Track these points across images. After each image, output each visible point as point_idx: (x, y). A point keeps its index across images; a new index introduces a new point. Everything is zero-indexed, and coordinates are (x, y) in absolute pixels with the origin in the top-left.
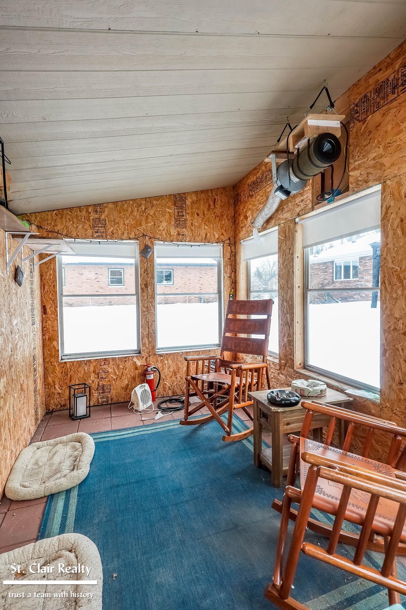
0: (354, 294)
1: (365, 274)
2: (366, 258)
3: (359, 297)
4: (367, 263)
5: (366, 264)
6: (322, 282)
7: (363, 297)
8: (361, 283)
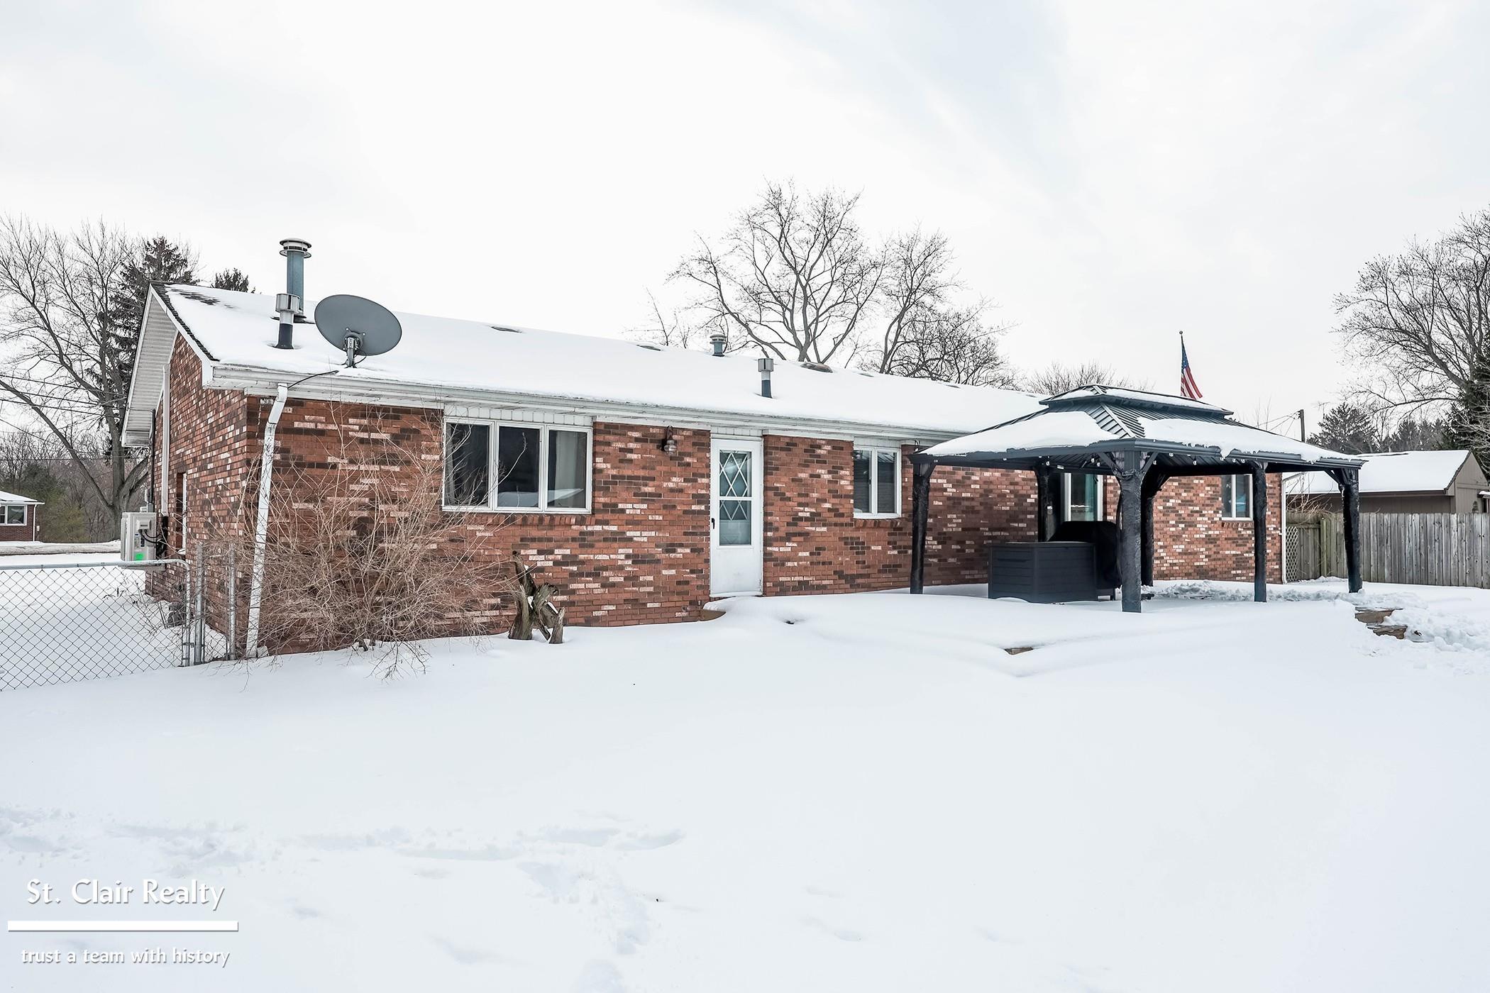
0: (572, 574)
1: (624, 495)
2: (630, 434)
3: (596, 585)
4: (631, 451)
5: (629, 456)
6: (365, 514)
7: (613, 585)
8: (606, 528)
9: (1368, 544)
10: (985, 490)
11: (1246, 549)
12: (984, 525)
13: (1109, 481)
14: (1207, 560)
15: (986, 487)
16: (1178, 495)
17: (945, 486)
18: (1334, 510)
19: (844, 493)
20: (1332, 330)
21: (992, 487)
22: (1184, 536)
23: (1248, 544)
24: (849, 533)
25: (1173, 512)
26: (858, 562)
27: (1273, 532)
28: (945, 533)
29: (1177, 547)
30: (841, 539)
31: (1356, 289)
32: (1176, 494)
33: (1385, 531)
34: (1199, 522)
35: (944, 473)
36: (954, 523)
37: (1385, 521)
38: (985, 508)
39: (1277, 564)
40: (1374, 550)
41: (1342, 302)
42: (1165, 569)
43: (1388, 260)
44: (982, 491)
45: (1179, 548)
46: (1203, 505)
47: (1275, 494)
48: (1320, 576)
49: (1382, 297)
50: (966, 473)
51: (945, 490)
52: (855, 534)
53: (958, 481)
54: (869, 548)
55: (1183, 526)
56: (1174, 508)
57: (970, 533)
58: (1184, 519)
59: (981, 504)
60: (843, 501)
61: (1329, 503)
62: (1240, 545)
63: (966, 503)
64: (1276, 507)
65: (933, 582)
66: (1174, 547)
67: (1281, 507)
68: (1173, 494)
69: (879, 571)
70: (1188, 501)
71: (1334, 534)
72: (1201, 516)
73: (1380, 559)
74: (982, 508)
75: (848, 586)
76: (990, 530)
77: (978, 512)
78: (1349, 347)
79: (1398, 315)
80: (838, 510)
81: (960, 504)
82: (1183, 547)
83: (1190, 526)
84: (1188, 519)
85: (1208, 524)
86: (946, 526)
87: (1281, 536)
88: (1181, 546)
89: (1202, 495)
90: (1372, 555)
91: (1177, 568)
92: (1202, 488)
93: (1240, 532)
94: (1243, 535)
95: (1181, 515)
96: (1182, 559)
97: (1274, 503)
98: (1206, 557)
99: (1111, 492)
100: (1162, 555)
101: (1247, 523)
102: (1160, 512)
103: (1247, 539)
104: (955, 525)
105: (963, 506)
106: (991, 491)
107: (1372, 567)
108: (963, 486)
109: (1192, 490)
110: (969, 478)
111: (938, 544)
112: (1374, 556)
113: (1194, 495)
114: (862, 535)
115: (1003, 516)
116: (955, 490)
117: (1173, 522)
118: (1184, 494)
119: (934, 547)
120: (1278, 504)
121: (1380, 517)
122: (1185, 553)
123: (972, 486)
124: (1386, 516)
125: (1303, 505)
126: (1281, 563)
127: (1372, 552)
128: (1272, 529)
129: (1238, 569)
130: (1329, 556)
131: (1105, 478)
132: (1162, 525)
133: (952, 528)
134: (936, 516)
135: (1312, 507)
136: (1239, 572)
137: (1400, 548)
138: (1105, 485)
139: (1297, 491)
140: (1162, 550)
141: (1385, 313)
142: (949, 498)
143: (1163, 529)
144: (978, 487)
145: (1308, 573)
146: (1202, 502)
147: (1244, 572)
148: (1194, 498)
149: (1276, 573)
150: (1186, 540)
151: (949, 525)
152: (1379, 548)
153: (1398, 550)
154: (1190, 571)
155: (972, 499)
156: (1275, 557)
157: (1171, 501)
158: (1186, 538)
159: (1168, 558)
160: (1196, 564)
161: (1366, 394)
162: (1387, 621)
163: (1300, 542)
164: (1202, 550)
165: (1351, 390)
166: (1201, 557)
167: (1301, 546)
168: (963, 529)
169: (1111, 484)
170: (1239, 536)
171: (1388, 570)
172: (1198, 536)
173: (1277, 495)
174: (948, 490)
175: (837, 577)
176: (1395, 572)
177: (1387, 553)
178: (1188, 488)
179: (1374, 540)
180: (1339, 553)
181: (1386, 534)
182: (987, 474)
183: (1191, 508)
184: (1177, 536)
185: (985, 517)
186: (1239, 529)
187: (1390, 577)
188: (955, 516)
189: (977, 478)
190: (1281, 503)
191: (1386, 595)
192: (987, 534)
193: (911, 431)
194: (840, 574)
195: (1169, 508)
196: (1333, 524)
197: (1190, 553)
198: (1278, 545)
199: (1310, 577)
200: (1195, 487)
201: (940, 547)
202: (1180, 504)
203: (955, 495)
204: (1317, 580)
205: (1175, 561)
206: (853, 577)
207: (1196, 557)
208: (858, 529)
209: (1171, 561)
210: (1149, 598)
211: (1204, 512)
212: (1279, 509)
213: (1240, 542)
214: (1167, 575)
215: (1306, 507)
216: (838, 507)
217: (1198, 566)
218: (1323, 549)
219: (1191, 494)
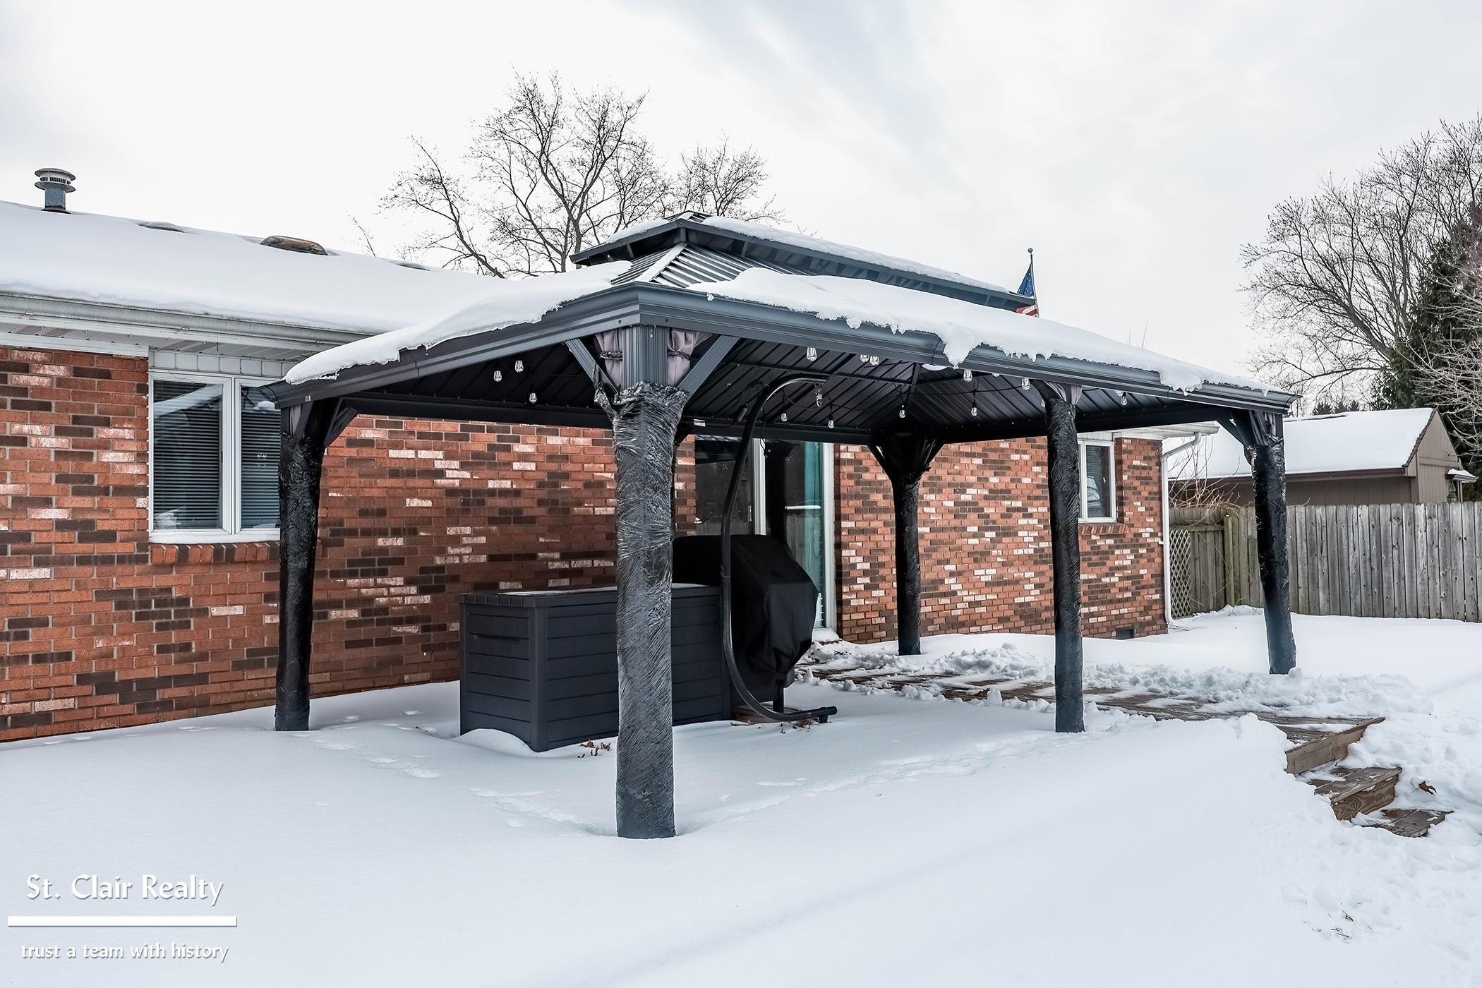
9: (1295, 554)
10: (551, 475)
11: (1105, 570)
12: (548, 548)
13: (844, 456)
14: (1038, 592)
15: (553, 466)
16: (983, 480)
17: (438, 465)
18: (1242, 503)
19: (112, 482)
20: (1240, 288)
21: (568, 467)
22: (994, 552)
23: (1108, 562)
24: (130, 579)
25: (974, 510)
26: (162, 649)
27: (1149, 541)
28: (441, 569)
29: (982, 572)
30: (103, 595)
31: (1265, 239)
32: (979, 479)
33: (1319, 533)
34: (1023, 528)
35: (437, 436)
36: (465, 546)
37: (1318, 517)
38: (550, 511)
39: (1156, 593)
40: (1303, 562)
41: (1252, 255)
42: (959, 612)
43: (1300, 203)
44: (543, 476)
45: (985, 574)
46: (1029, 498)
47: (1150, 478)
48: (1226, 604)
49: (1295, 247)
50: (500, 438)
51: (441, 473)
52: (156, 582)
53: (476, 455)
54: (205, 611)
55: (993, 534)
56: (976, 503)
57: (510, 566)
58: (994, 522)
59: (541, 503)
60: (111, 501)
61: (1235, 492)
62: (1096, 564)
63: (501, 502)
64: (1153, 499)
65: (406, 677)
66: (977, 572)
67: (1160, 499)
68: (973, 479)
69: (238, 665)
70: (1002, 491)
71: (1244, 540)
72: (1025, 516)
73: (1312, 578)
74: (542, 511)
75: (130, 708)
76: (565, 557)
77: (532, 520)
78: (1260, 308)
79: (1314, 268)
80: (91, 523)
81: (482, 503)
82: (993, 571)
83: (1005, 535)
84: (1001, 523)
85: (1039, 530)
86: (442, 552)
87: (1162, 546)
88: (989, 571)
89: (1026, 480)
90: (1300, 571)
91: (983, 609)
92: (1027, 469)
93: (1095, 541)
94: (1099, 547)
95: (988, 516)
96: (992, 593)
97: (1150, 493)
98: (1037, 586)
99: (850, 476)
100: (953, 588)
101: (1105, 526)
102: (949, 511)
103: (1106, 553)
104: (469, 550)
105: (491, 508)
106: (566, 476)
107: (1301, 590)
108: (492, 466)
109: (1007, 472)
110: (508, 449)
111: (422, 592)
112: (1303, 573)
113: (1012, 480)
114: (177, 583)
115: (597, 528)
116: (467, 475)
117: (975, 529)
118: (994, 480)
119: (408, 600)
120: (1155, 493)
121: (1311, 510)
122: (997, 582)
123: (516, 466)
124: (1320, 511)
125: (1199, 494)
126: (1163, 591)
127: (1300, 566)
128: (1148, 535)
129: (1093, 605)
130: (1237, 574)
131: (837, 451)
132: (953, 534)
133: (460, 556)
134: (414, 532)
135: (1210, 499)
136: (1094, 609)
137: (1341, 560)
138: (838, 462)
139: (1187, 475)
140: (953, 580)
141: (1299, 268)
142: (451, 492)
143: (954, 542)
144: (531, 466)
145: (1207, 603)
146: (1027, 492)
147: (1103, 608)
148: (1012, 486)
149: (1155, 607)
150: (999, 559)
151: (451, 550)
152: (1310, 561)
153: (1338, 562)
154: (1008, 613)
155: (517, 493)
156: (1153, 582)
157: (969, 491)
158: (998, 556)
159: (965, 593)
160: (1018, 600)
161: (1280, 364)
162: (1355, 754)
163: (1194, 554)
164: (1028, 575)
165: (1263, 359)
166: (1027, 587)
167: (1195, 559)
168: (492, 558)
169: (849, 462)
170: (1092, 548)
171: (1324, 594)
172: (1021, 552)
173: (1155, 479)
174: (449, 474)
175: (90, 689)
176: (1334, 596)
177: (1323, 566)
178: (1000, 467)
179: (1302, 547)
180: (1251, 569)
181: (1319, 539)
182: (553, 440)
183: (1007, 503)
184: (982, 553)
185: (552, 530)
186: (1094, 537)
187: (1327, 606)
188: (468, 530)
189: (529, 449)
190: (1160, 492)
191: (1345, 681)
192: (557, 565)
193: (277, 331)
194: (104, 683)
195: (967, 503)
196: (1242, 525)
197: (1007, 583)
198: (1158, 560)
199: (1211, 607)
200: (1013, 467)
201: (427, 599)
202: (986, 498)
203: (471, 486)
204: (1221, 612)
205: (979, 598)
206: (148, 685)
207: (1017, 587)
208: (163, 568)
209: (971, 599)
210: (823, 720)
211: (1030, 510)
212: (1158, 502)
213: (1095, 558)
214: (963, 624)
215: (1202, 498)
216: (89, 516)
217: (1021, 605)
218: (1229, 564)
219: (1007, 479)
